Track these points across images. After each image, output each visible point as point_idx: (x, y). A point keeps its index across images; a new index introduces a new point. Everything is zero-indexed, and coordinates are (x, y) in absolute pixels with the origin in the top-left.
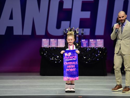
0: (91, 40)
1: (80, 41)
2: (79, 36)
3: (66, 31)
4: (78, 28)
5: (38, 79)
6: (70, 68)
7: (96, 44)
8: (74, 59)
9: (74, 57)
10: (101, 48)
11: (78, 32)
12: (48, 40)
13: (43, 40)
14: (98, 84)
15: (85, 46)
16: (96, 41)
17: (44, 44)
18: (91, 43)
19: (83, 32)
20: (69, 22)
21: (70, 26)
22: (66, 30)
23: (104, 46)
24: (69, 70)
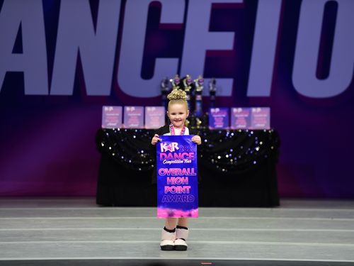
0: (235, 110)
1: (207, 113)
2: (204, 98)
3: (169, 85)
4: (200, 77)
5: (92, 214)
6: (176, 185)
7: (248, 120)
8: (187, 161)
9: (187, 154)
10: (262, 131)
11: (202, 88)
12: (120, 108)
13: (106, 109)
14: (256, 230)
15: (219, 125)
16: (250, 113)
17: (107, 121)
18: (236, 118)
19: (214, 87)
20: (176, 61)
21: (179, 73)
22: (167, 82)
23: (272, 125)
24: (173, 190)
